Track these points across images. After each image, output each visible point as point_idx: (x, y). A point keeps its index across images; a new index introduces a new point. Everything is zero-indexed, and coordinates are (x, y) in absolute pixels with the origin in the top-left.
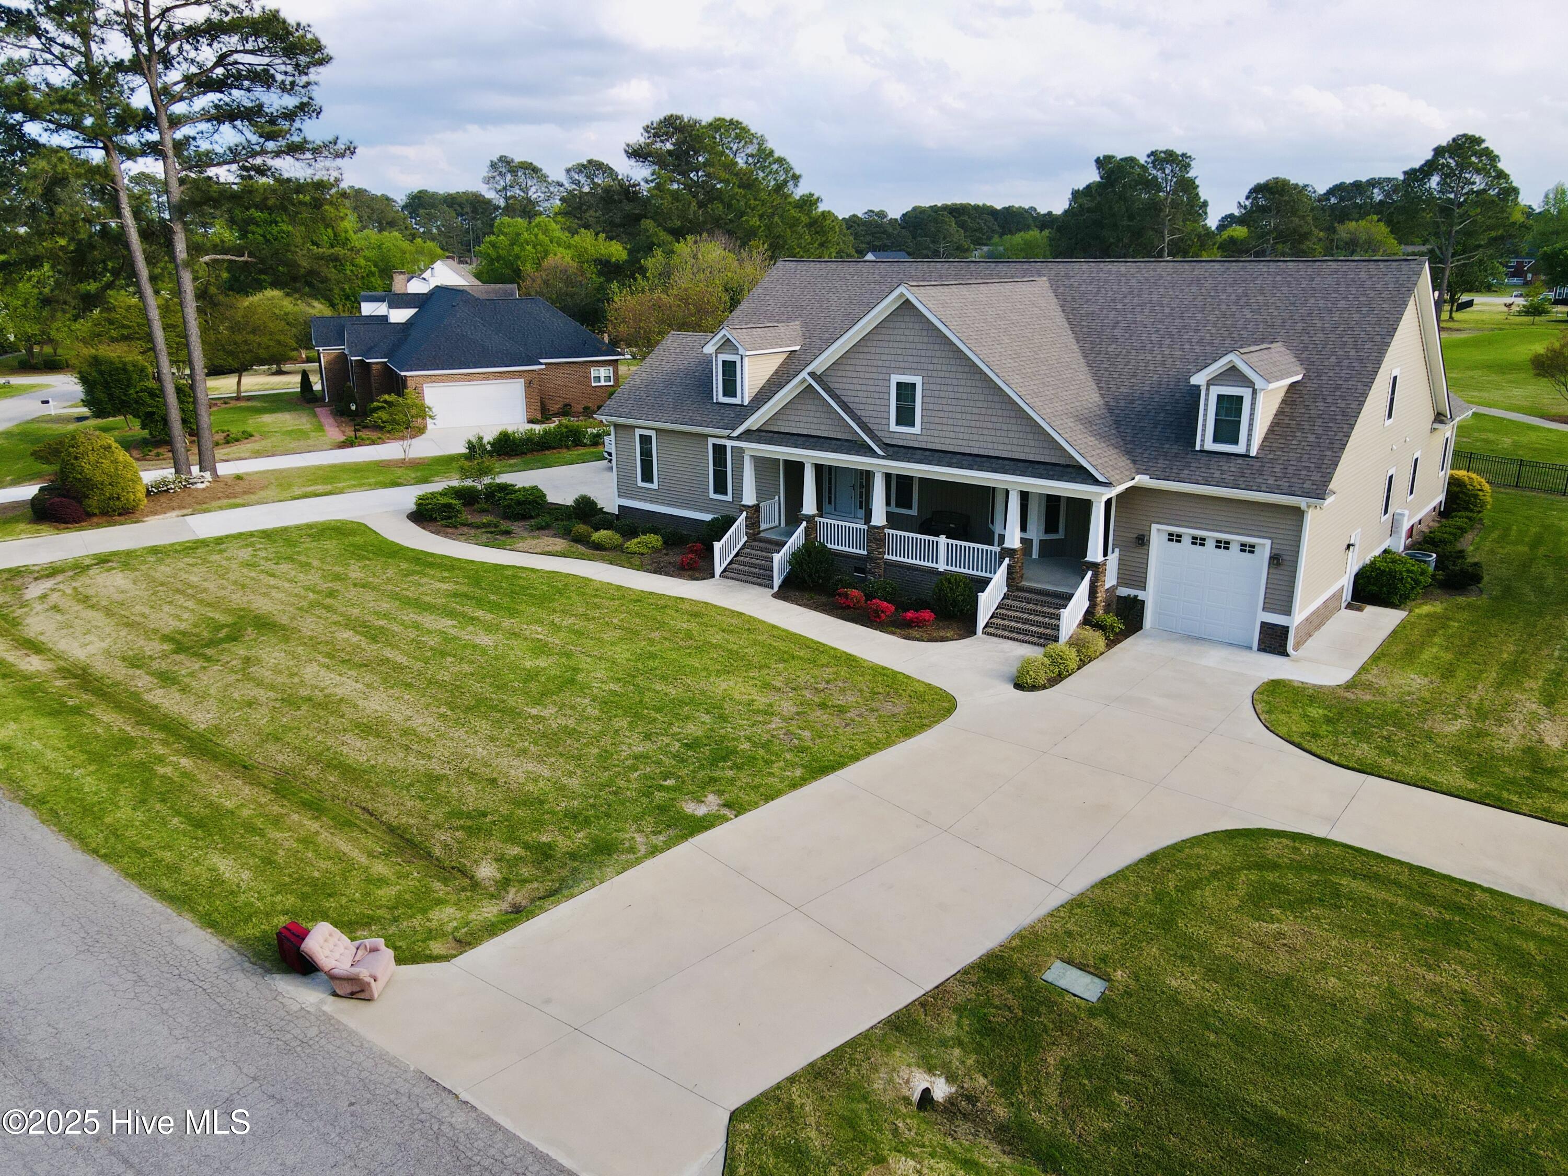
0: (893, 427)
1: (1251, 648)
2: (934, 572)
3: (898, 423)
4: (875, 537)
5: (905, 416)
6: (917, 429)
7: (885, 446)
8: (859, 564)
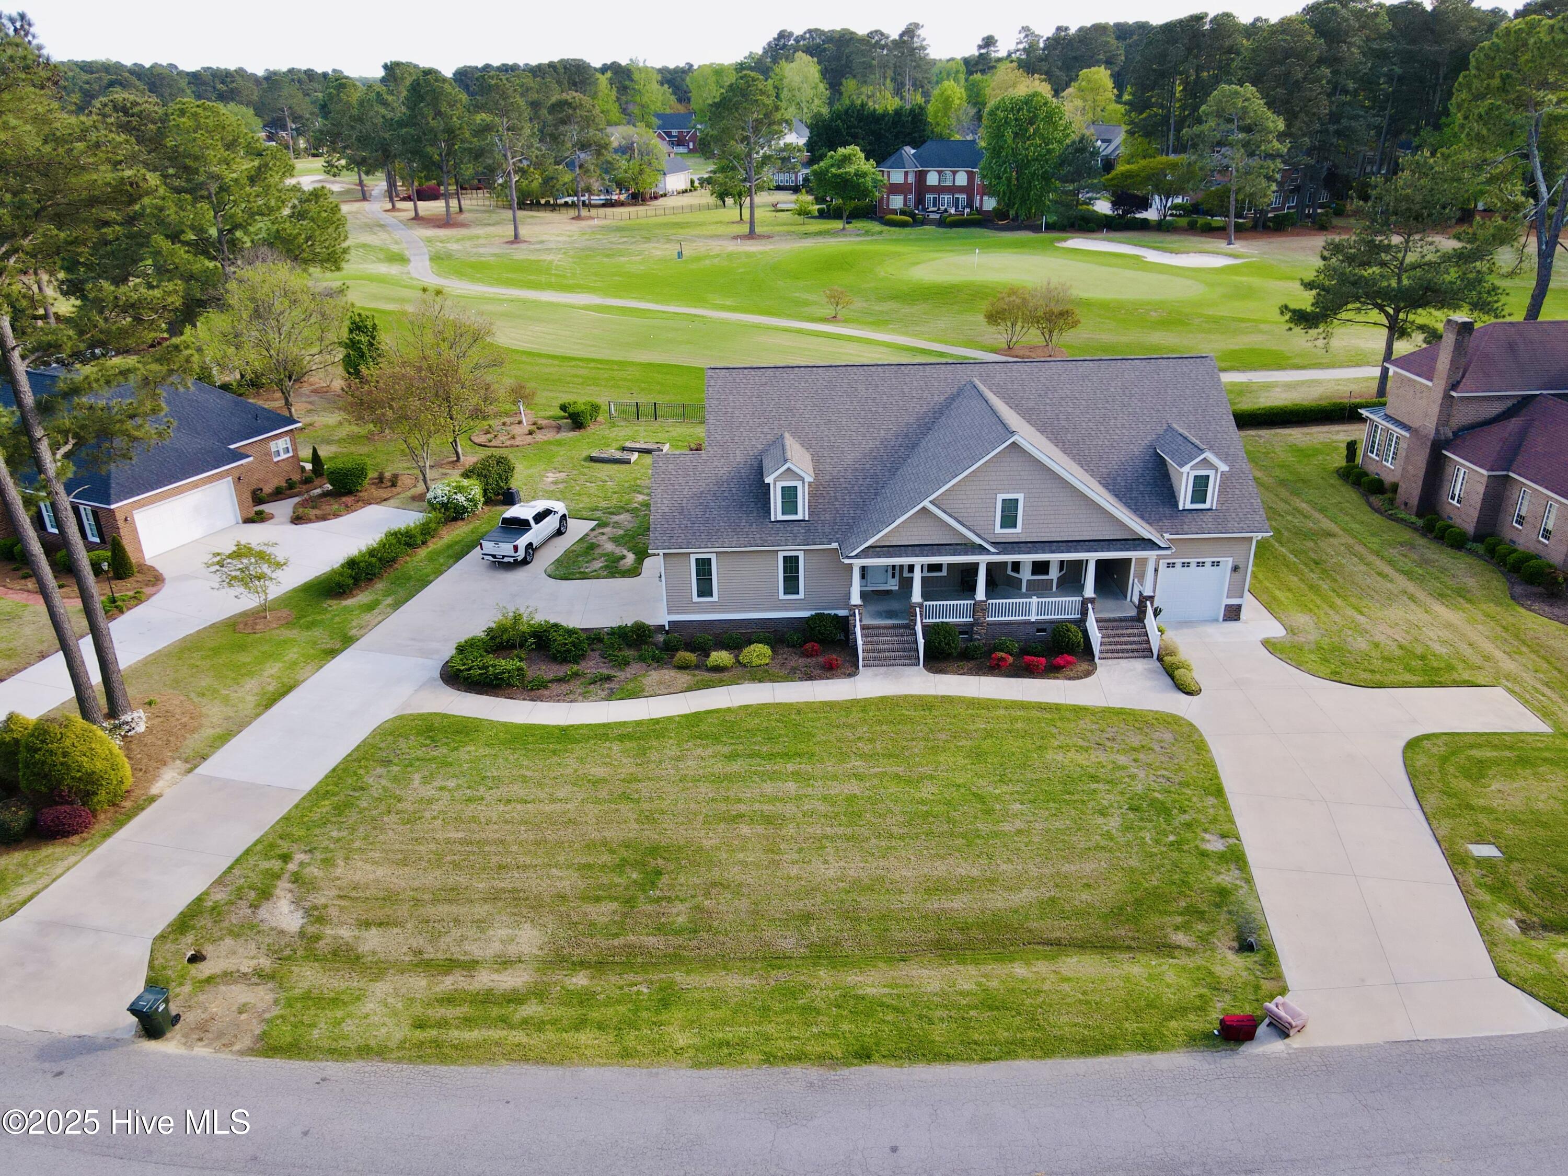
0: (998, 530)
1: (1217, 620)
2: (1028, 623)
3: (1003, 526)
4: (978, 608)
5: (1009, 520)
6: (1019, 529)
7: (994, 544)
8: (967, 630)
